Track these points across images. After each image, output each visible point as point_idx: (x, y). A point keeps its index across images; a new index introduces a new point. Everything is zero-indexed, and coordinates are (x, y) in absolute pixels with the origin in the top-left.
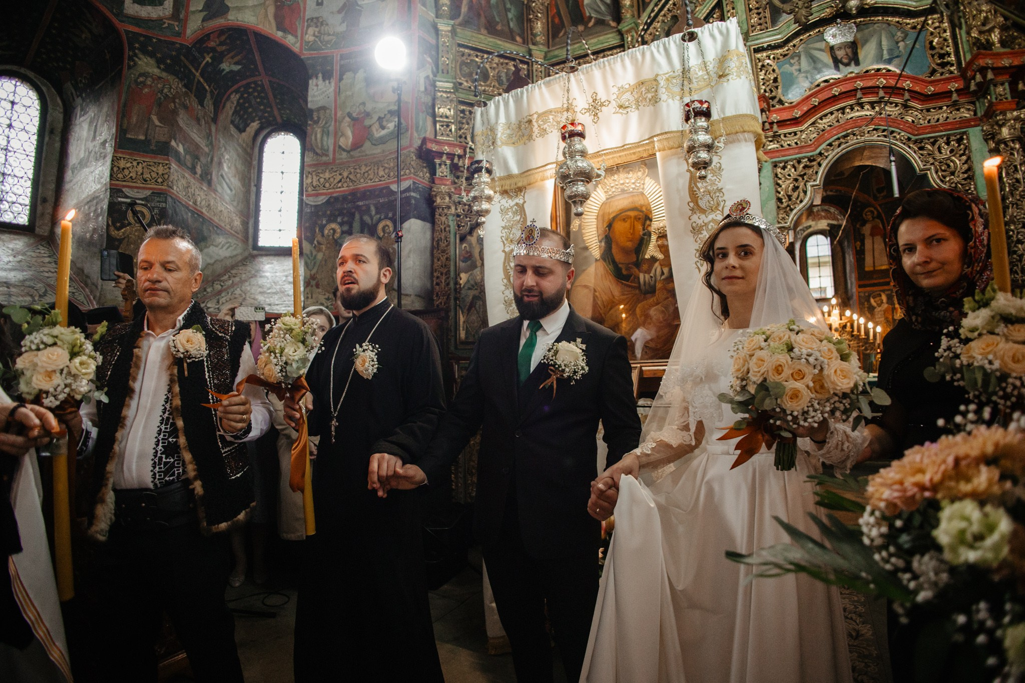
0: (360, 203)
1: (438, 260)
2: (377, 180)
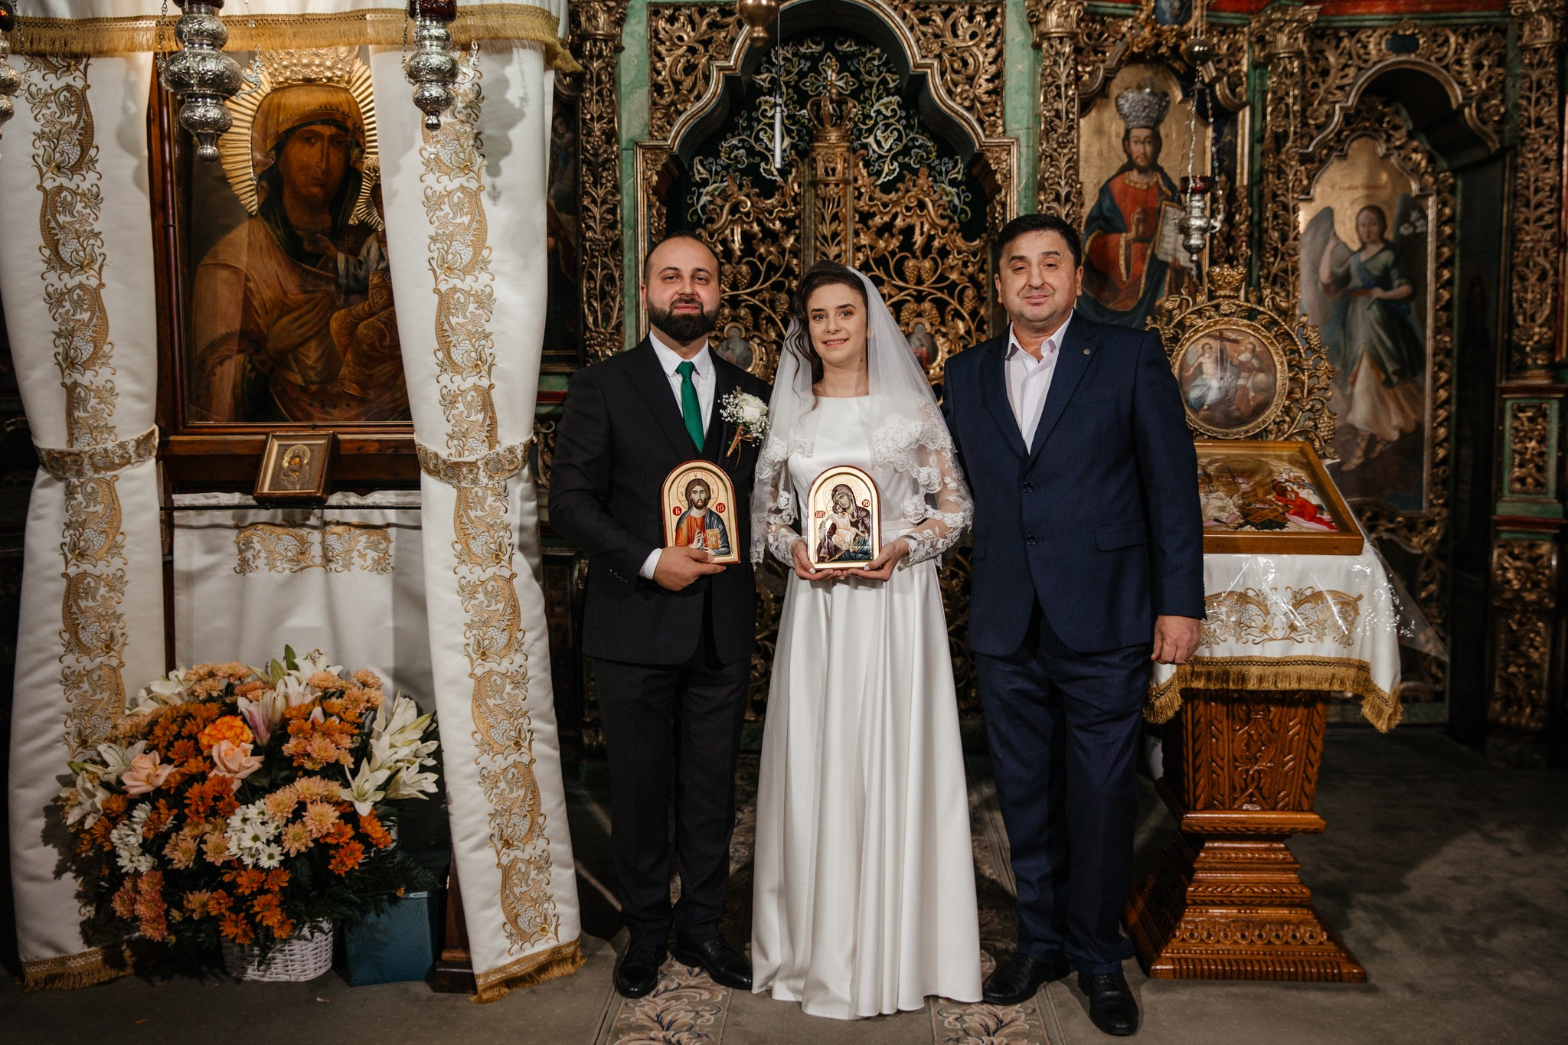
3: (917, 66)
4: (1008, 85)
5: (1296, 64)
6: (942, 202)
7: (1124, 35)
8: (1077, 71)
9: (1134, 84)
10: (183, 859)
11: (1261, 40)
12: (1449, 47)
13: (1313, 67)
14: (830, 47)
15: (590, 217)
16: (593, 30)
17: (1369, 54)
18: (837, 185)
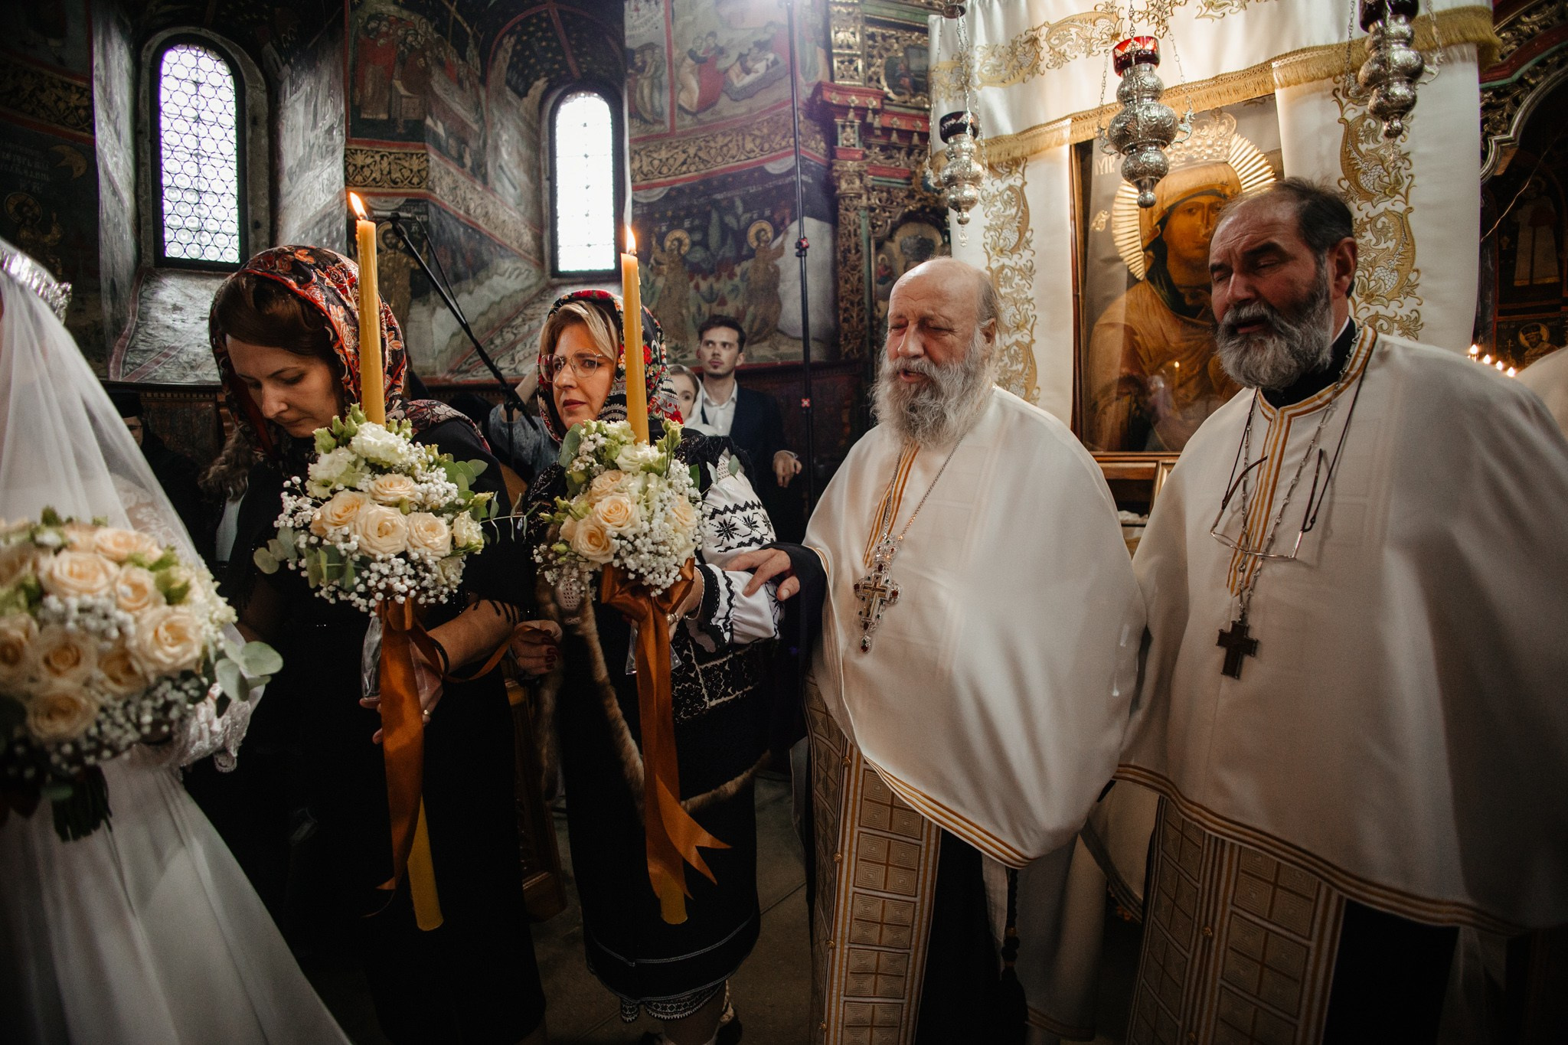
0: (718, 196)
1: (846, 282)
2: (743, 157)
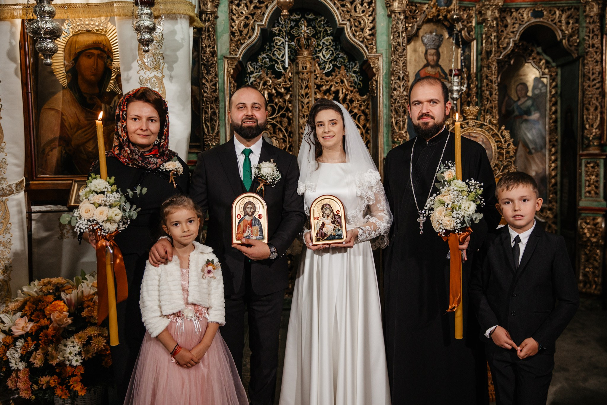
3: (340, 24)
4: (378, 32)
5: (495, 22)
6: (350, 80)
7: (425, 11)
8: (406, 26)
9: (429, 31)
10: (39, 363)
11: (480, 13)
12: (556, 15)
13: (501, 24)
14: (303, 17)
15: (205, 87)
16: (206, 10)
17: (523, 18)
18: (307, 73)
